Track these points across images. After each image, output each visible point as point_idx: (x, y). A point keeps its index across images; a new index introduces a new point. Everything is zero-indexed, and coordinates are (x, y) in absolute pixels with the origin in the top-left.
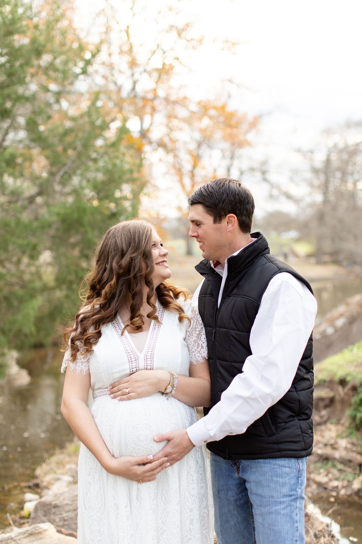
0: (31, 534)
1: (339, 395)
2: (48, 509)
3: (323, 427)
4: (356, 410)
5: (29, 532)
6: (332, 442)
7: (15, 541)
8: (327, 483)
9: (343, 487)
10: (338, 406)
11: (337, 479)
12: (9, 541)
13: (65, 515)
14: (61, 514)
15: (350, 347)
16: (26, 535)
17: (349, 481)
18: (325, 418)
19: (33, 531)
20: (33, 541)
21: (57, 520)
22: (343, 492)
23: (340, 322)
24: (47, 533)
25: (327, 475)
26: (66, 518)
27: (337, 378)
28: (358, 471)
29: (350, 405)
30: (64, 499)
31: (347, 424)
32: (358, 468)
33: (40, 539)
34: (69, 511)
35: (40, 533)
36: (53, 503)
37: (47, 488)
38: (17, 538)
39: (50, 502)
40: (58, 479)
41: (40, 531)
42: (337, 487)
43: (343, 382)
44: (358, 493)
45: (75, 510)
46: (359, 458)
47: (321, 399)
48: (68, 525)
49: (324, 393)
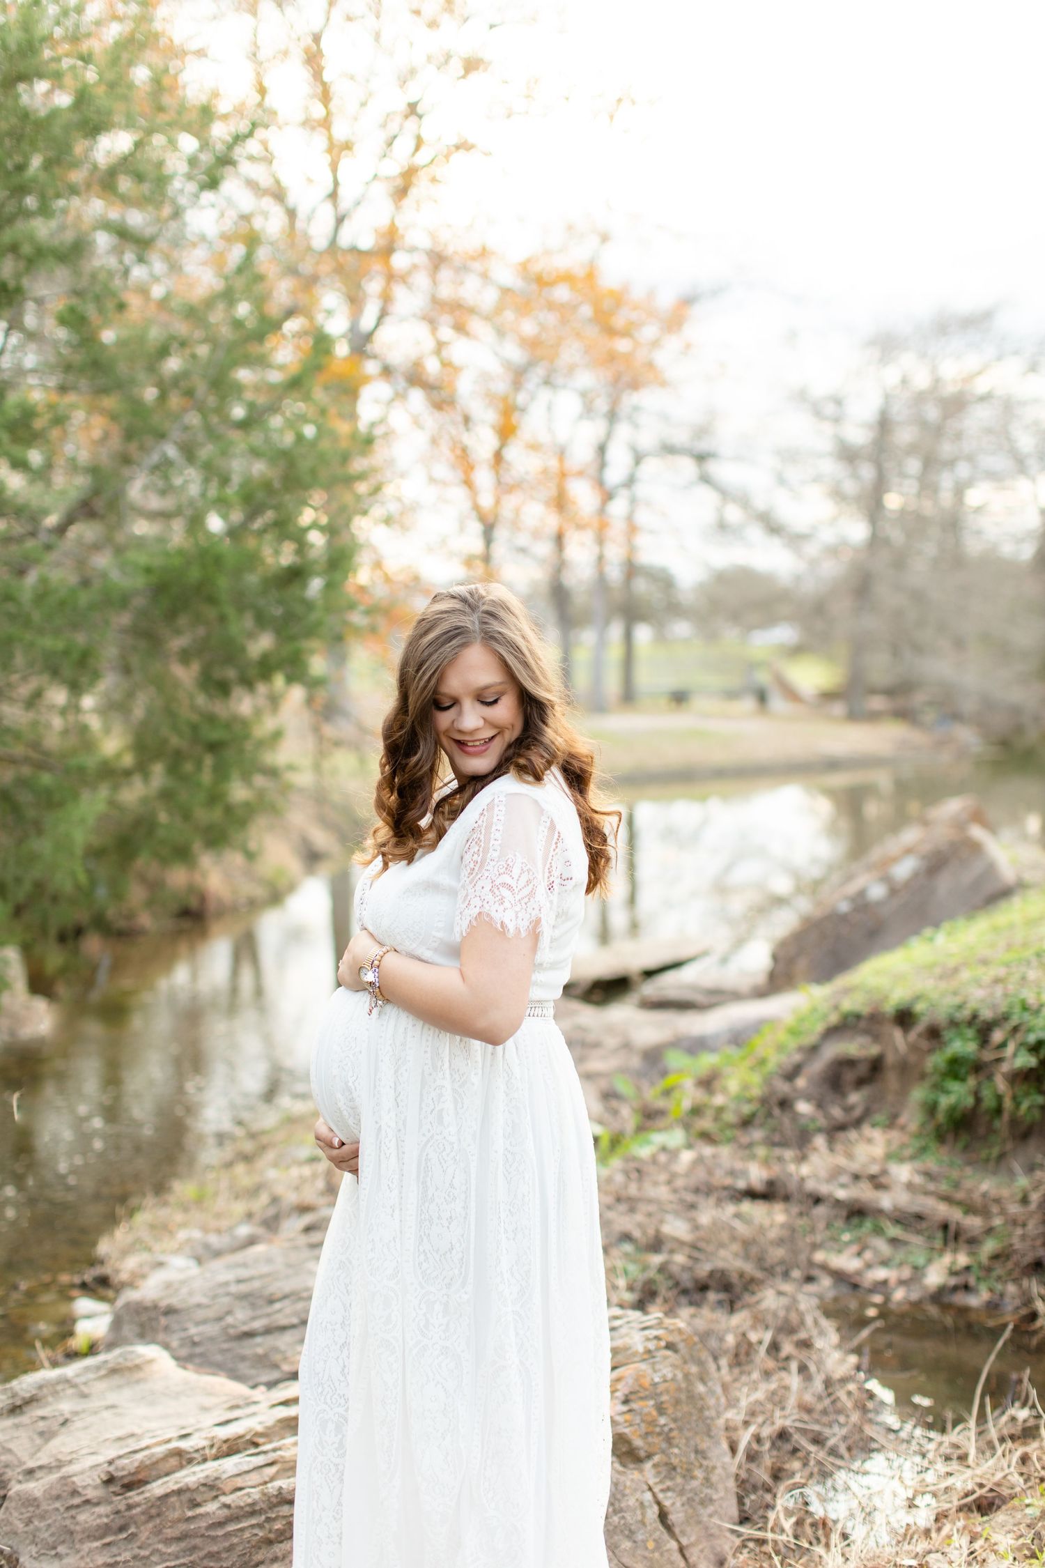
0: (114, 1371)
1: (896, 1050)
2: (150, 1319)
3: (852, 1134)
4: (938, 1087)
5: (110, 1365)
6: (874, 1169)
7: (75, 1386)
8: (859, 1273)
9: (902, 1283)
10: (891, 1080)
11: (885, 1263)
12: (59, 1388)
13: (193, 1330)
14: (185, 1329)
15: (928, 932)
16: (103, 1372)
17: (916, 1268)
18: (857, 1112)
19: (119, 1364)
20: (120, 1387)
21: (175, 1344)
22: (899, 1295)
23: (904, 870)
24: (155, 1367)
25: (859, 1254)
26: (196, 1339)
27: (889, 1007)
28: (938, 1243)
29: (923, 1076)
30: (191, 1294)
31: (913, 1126)
32: (939, 1235)
33: (138, 1382)
34: (204, 1322)
35: (138, 1367)
36: (163, 1304)
37: (131, 1284)
38: (78, 1380)
39: (153, 1301)
40: (160, 1265)
41: (137, 1361)
42: (885, 1283)
43: (904, 1018)
44: (939, 1296)
45: (219, 1319)
46: (943, 1210)
47: (847, 1063)
48: (201, 1355)
49: (855, 1047)
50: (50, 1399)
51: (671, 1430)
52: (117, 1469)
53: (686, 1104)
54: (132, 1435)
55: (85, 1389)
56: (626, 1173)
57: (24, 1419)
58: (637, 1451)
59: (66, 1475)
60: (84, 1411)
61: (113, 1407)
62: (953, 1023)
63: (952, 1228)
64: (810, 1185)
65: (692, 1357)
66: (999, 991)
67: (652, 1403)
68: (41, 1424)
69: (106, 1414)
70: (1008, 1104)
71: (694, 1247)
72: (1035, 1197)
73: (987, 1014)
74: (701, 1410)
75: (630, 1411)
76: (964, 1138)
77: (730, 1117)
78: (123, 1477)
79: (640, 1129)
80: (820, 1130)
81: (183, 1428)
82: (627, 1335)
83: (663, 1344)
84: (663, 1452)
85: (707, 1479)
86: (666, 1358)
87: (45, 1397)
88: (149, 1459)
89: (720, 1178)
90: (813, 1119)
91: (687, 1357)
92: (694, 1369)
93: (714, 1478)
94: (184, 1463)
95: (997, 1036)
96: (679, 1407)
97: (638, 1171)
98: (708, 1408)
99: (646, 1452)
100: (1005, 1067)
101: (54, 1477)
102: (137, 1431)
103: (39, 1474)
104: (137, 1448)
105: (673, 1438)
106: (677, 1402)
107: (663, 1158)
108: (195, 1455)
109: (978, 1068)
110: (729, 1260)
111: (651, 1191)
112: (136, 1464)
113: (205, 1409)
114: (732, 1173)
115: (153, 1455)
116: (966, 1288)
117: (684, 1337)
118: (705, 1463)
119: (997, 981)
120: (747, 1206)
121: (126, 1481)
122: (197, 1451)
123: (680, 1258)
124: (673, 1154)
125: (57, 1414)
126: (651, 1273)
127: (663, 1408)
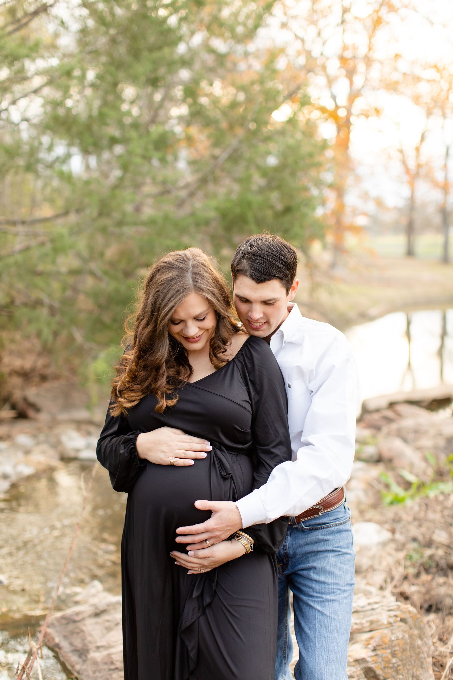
51: (398, 666)
56: (420, 506)
57: (99, 620)
58: (378, 676)
65: (415, 625)
67: (389, 651)
71: (448, 547)
74: (418, 654)
75: (376, 655)
79: (434, 481)
82: (380, 613)
83: (399, 619)
84: (393, 677)
86: (399, 627)
91: (413, 625)
92: (416, 632)
96: (404, 653)
97: (427, 505)
99: (383, 677)
103: (101, 649)
105: (400, 670)
106: (404, 650)
107: (441, 498)
111: (431, 515)
117: (412, 615)
123: (440, 552)
124: (447, 496)
126: (425, 559)
127: (395, 654)
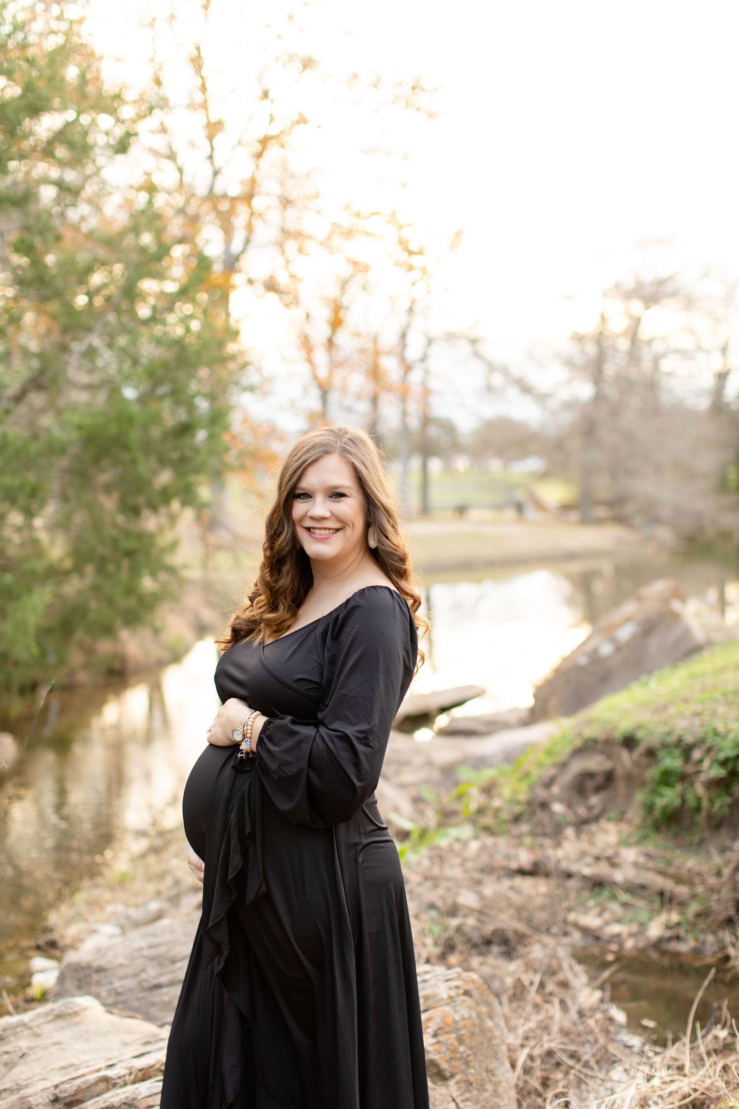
0: (59, 1017)
1: (624, 765)
2: (85, 976)
3: (593, 827)
4: (654, 792)
5: (56, 1012)
6: (609, 852)
7: (30, 1028)
8: (600, 928)
9: (631, 935)
10: (621, 786)
11: (618, 921)
12: (18, 1030)
13: (117, 984)
14: (111, 983)
15: (644, 678)
16: (50, 1018)
17: (641, 924)
18: (596, 811)
19: (62, 1011)
20: (63, 1028)
21: (104, 994)
22: (629, 944)
23: (625, 633)
24: (89, 1013)
25: (600, 915)
26: (120, 990)
27: (618, 734)
28: (657, 905)
29: (643, 784)
30: (115, 956)
31: (638, 820)
32: (658, 899)
33: (76, 1024)
34: (125, 977)
35: (76, 1013)
36: (95, 964)
37: (73, 947)
38: (33, 1024)
39: (88, 962)
40: (94, 932)
41: (76, 1009)
42: (618, 936)
43: (629, 742)
44: (658, 944)
45: (136, 975)
46: (660, 882)
47: (588, 775)
48: (124, 1002)
49: (595, 763)
50: (12, 1038)
51: (468, 1055)
52: (61, 1092)
53: (473, 806)
54: (72, 1065)
55: (37, 1030)
56: (431, 859)
58: (444, 1073)
59: (24, 1096)
60: (37, 1047)
61: (58, 1043)
62: (665, 746)
63: (667, 894)
64: (564, 865)
65: (482, 1000)
66: (697, 722)
67: (454, 1036)
68: (6, 1057)
69: (53, 1049)
70: (705, 804)
71: (481, 912)
72: (727, 871)
73: (689, 739)
74: (490, 1039)
75: (438, 1042)
76: (674, 828)
77: (505, 815)
78: (65, 1098)
79: (441, 825)
80: (570, 824)
81: (110, 1059)
82: (435, 985)
83: (461, 991)
84: (463, 1072)
85: (495, 1091)
86: (463, 1002)
87: (8, 1037)
88: (84, 1084)
89: (499, 860)
90: (564, 816)
91: (479, 1000)
92: (484, 1009)
93: (500, 1090)
94: (110, 1086)
95: (697, 754)
96: (474, 1038)
97: (440, 857)
98: (495, 1038)
99: (451, 1072)
100: (703, 777)
101: (15, 1097)
102: (76, 1062)
104: (75, 1075)
105: (470, 1061)
106: (473, 1034)
107: (457, 847)
108: (119, 1081)
109: (684, 778)
110: (507, 921)
111: (449, 872)
112: (75, 1088)
113: (126, 1044)
114: (508, 857)
115: (87, 1081)
116: (678, 938)
117: (477, 986)
118: (494, 1079)
119: (697, 714)
120: (519, 881)
121: (68, 1100)
122: (120, 1078)
123: (471, 921)
124: (465, 843)
125: (17, 1049)
126: (450, 933)
127: (462, 1040)
